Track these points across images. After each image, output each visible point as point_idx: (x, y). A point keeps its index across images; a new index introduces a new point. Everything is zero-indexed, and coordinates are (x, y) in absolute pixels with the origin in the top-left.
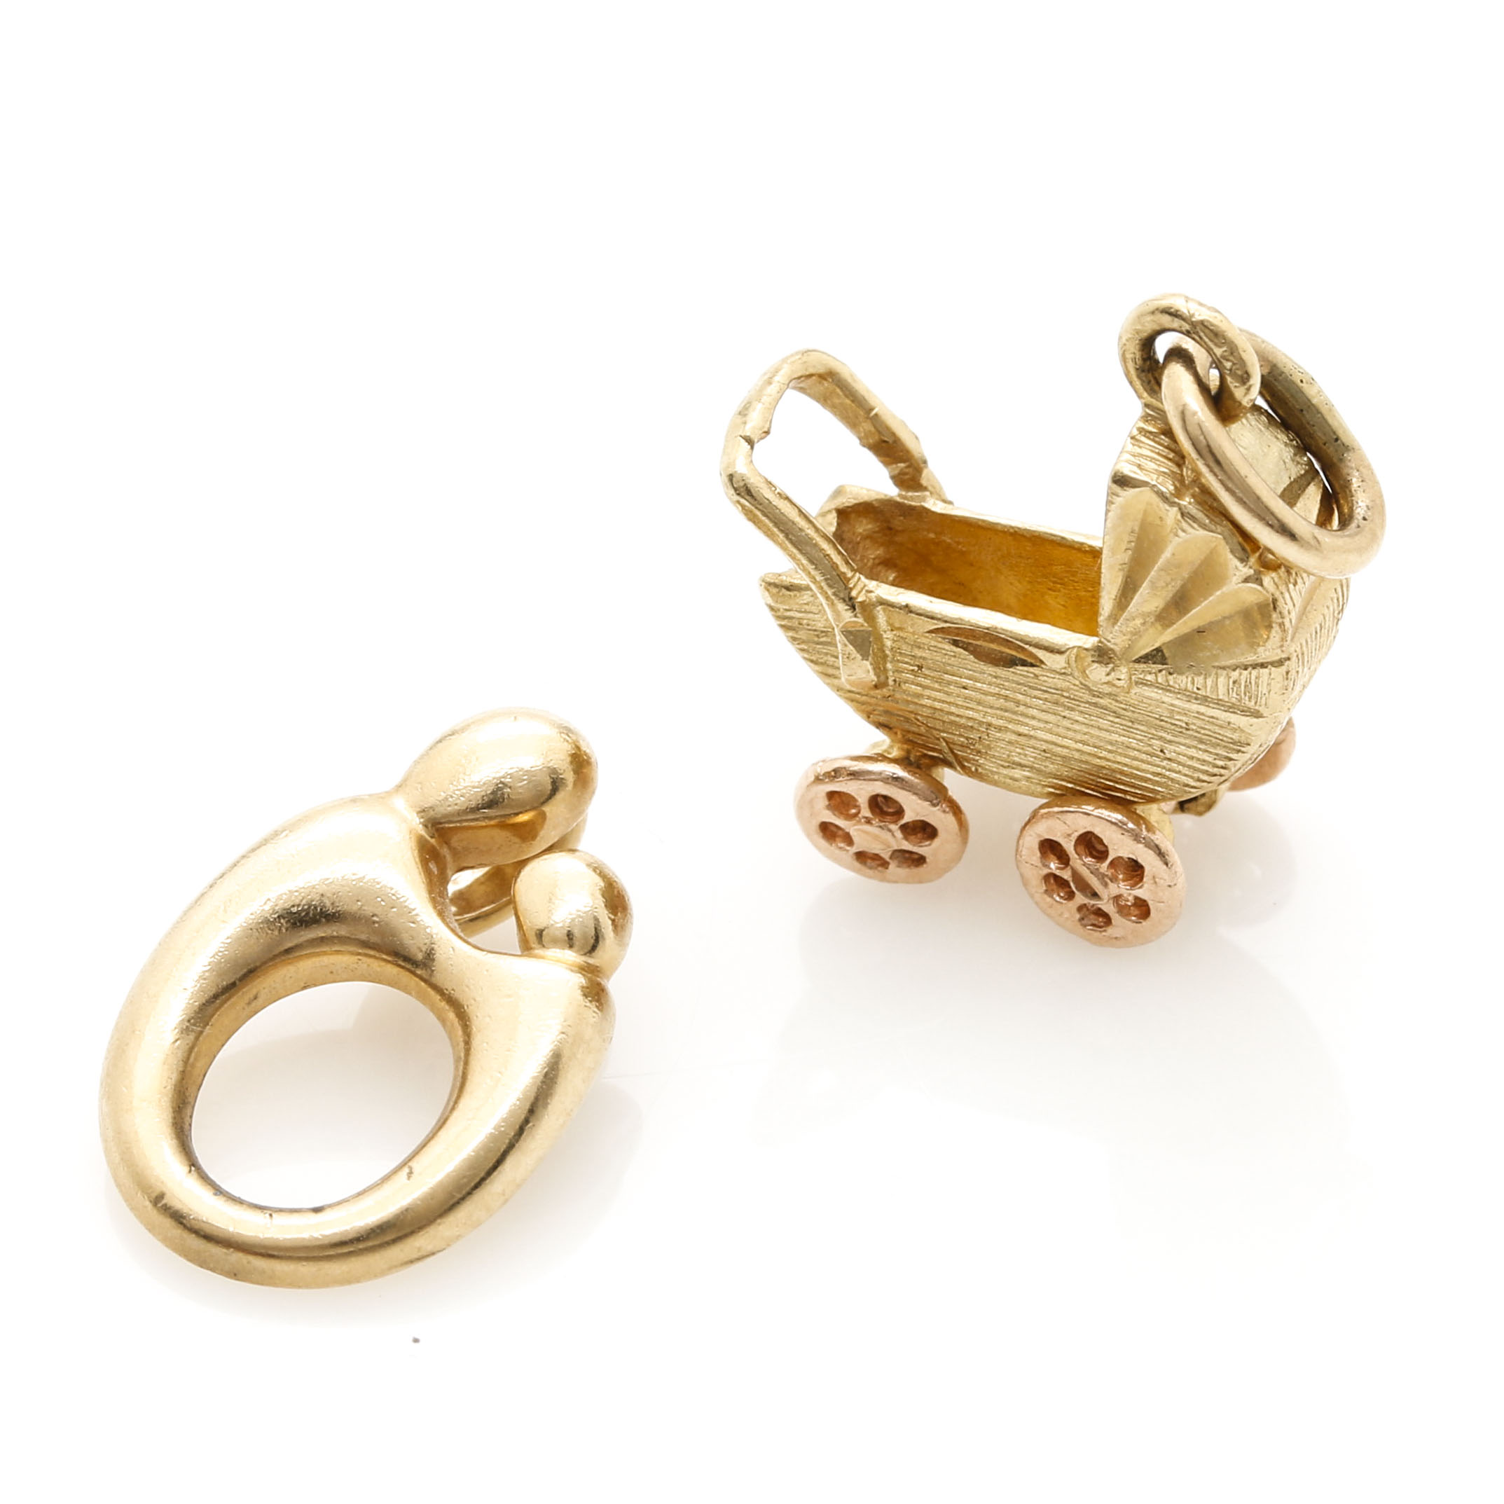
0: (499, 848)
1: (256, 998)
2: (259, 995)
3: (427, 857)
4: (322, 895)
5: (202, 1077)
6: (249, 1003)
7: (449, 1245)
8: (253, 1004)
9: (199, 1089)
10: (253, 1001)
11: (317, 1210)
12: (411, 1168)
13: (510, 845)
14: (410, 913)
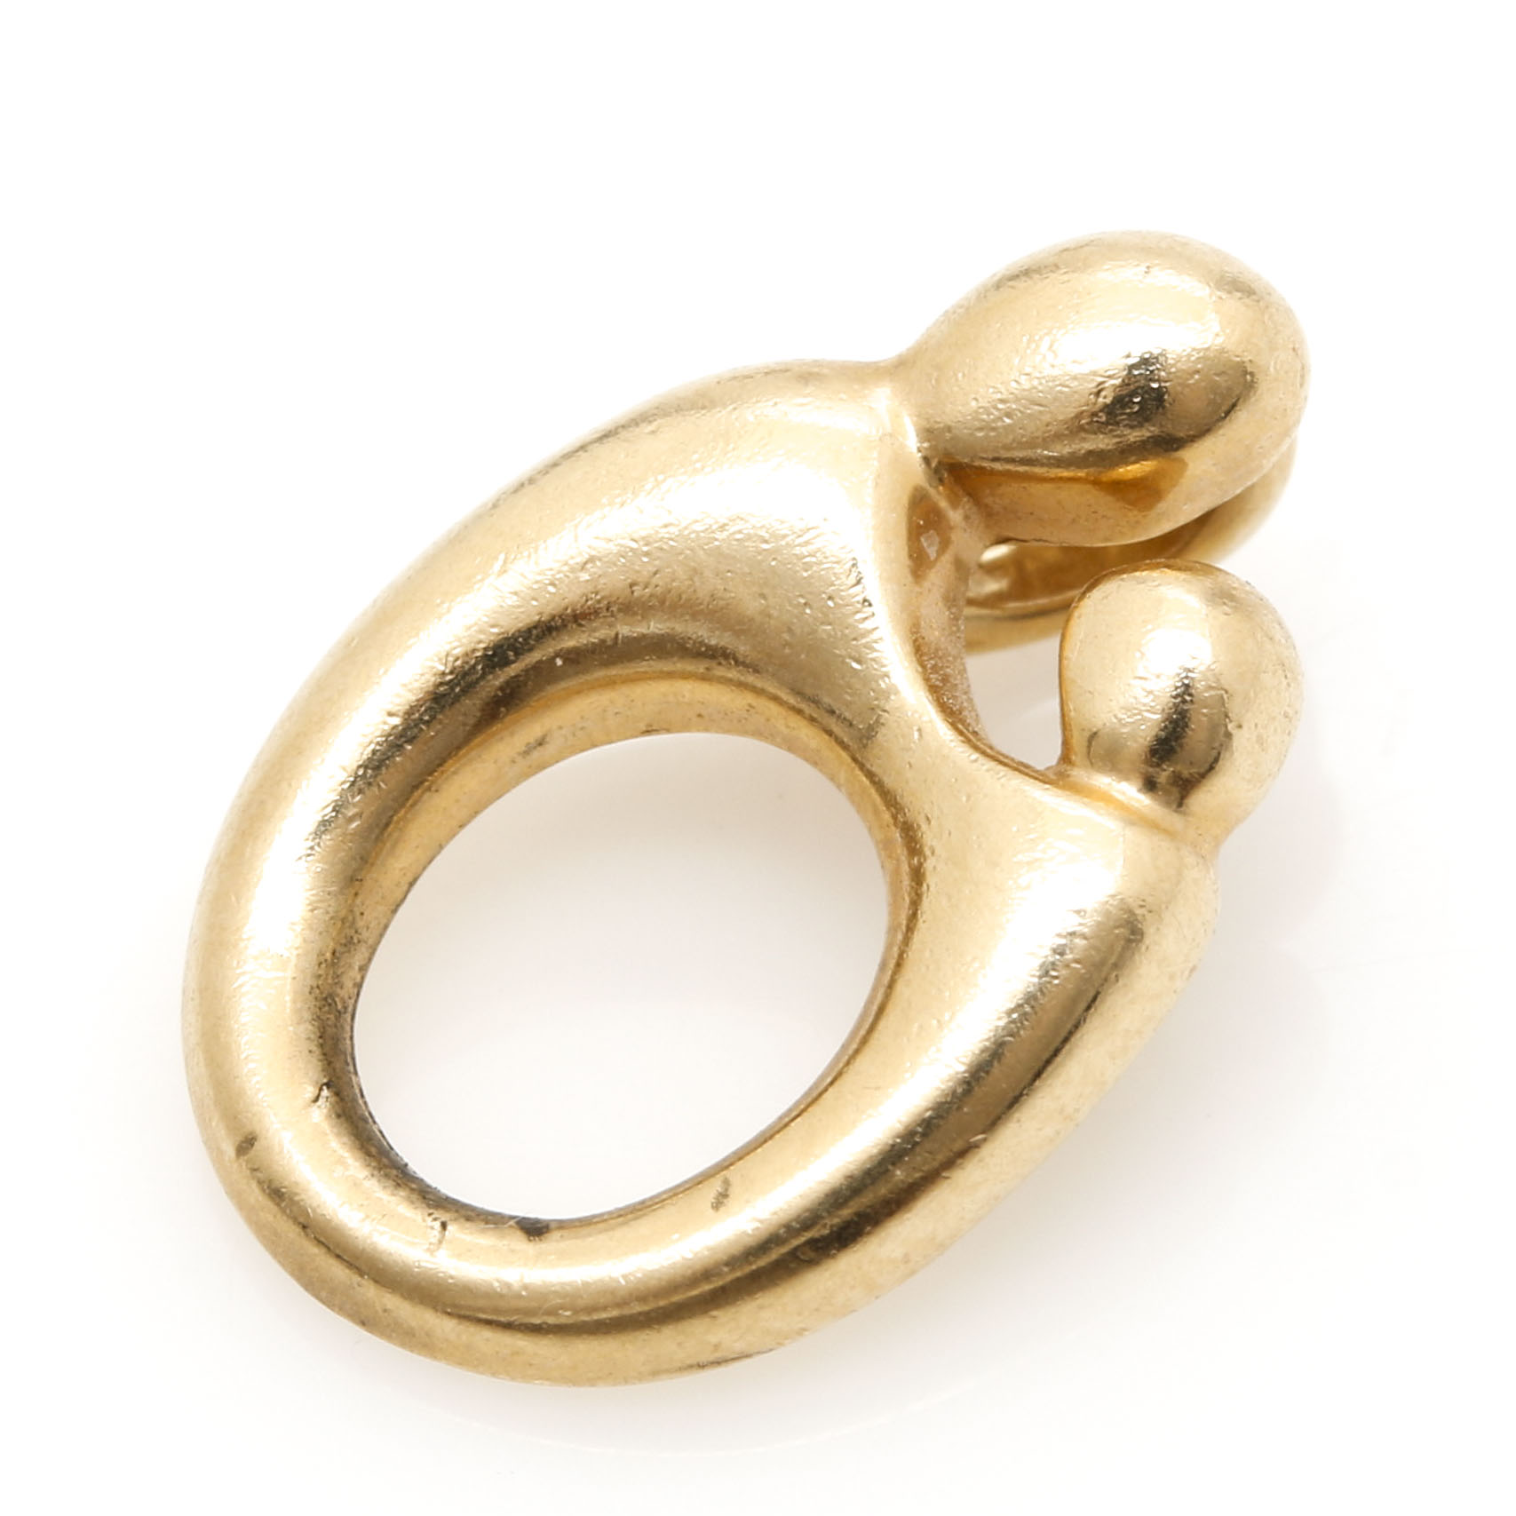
0: (1074, 521)
1: (541, 743)
2: (548, 739)
3: (922, 522)
4: (695, 570)
5: (405, 888)
6: (526, 753)
7: (780, 1344)
8: (536, 754)
9: (394, 911)
10: (535, 748)
11: (534, 1229)
12: (727, 1183)
13: (1097, 519)
14: (855, 639)
